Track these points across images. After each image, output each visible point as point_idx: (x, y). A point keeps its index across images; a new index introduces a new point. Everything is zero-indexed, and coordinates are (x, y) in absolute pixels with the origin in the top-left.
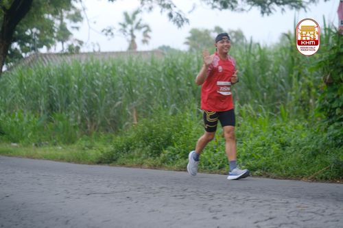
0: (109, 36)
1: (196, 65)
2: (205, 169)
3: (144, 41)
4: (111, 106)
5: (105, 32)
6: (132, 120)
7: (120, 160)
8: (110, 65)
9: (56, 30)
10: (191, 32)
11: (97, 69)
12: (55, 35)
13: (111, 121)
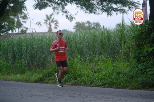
0: (40, 26)
1: (79, 38)
2: (83, 84)
3: (55, 28)
4: (41, 57)
5: (38, 24)
6: (51, 63)
7: (46, 81)
8: (40, 38)
9: (16, 23)
10: (76, 24)
11: (34, 40)
12: (15, 25)
13: (41, 63)
